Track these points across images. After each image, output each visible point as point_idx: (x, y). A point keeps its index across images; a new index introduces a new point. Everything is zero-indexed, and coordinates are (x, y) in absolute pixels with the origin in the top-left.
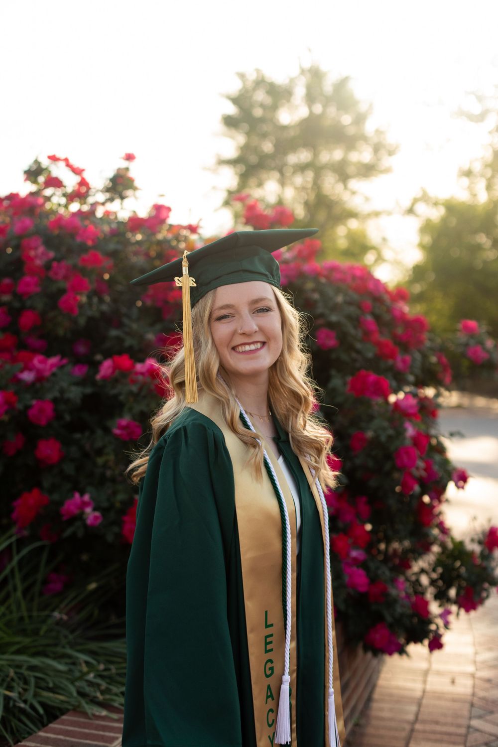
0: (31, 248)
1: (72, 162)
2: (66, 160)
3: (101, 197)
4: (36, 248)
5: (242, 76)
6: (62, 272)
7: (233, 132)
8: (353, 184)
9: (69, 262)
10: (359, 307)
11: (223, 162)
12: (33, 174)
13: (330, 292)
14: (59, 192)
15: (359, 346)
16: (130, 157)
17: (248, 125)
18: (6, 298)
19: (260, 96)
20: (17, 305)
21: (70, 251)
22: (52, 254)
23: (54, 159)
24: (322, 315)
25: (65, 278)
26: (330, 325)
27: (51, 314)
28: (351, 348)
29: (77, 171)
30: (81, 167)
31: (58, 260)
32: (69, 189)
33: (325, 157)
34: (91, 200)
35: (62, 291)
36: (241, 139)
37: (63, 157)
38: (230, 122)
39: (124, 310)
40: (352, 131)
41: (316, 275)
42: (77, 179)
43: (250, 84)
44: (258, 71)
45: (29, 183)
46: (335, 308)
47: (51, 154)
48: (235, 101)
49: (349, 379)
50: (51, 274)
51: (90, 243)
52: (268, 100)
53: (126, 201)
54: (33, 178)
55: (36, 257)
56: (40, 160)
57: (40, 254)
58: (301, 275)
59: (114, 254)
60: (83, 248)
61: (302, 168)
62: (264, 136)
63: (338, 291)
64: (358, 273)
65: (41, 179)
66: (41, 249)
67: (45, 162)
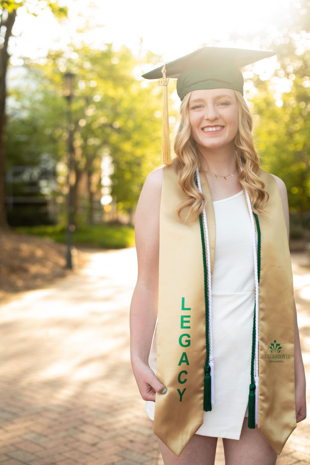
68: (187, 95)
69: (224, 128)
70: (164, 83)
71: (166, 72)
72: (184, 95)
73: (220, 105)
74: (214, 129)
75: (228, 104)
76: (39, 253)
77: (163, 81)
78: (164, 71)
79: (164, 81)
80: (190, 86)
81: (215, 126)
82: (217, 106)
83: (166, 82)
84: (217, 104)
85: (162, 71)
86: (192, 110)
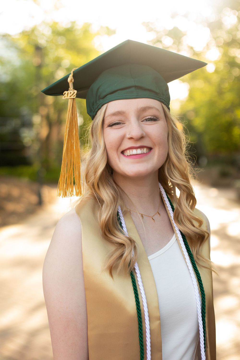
68: (101, 109)
69: (153, 151)
70: (71, 96)
71: (73, 81)
72: (97, 110)
73: (145, 121)
74: (139, 151)
75: (157, 120)
76: (15, 192)
77: (69, 93)
78: (72, 80)
79: (71, 93)
80: (106, 96)
81: (141, 147)
82: (142, 121)
83: (73, 94)
84: (142, 120)
85: (69, 80)
86: (109, 128)
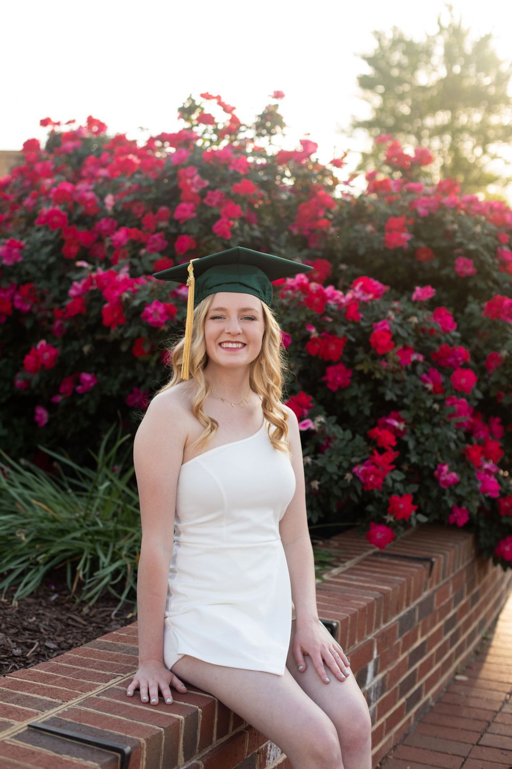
0: (187, 177)
1: (223, 100)
2: (219, 98)
3: (251, 134)
4: (192, 178)
5: (379, 36)
6: (216, 200)
7: (369, 94)
8: (492, 148)
9: (223, 190)
10: (497, 238)
11: (358, 125)
12: (186, 112)
13: (469, 223)
14: (210, 128)
15: (495, 275)
16: (278, 95)
17: (384, 88)
18: (163, 224)
19: (397, 57)
20: (173, 230)
21: (223, 181)
22: (207, 183)
23: (207, 96)
24: (461, 245)
25: (219, 205)
26: (469, 254)
27: (206, 239)
28: (487, 276)
29: (227, 109)
30: (232, 105)
31: (213, 189)
32: (220, 127)
33: (463, 119)
34: (241, 136)
35: (216, 217)
36: (377, 101)
37: (215, 95)
38: (366, 83)
39: (272, 238)
40: (492, 91)
41: (457, 207)
42: (229, 116)
43: (386, 43)
44: (395, 29)
45: (182, 120)
46: (473, 237)
47: (204, 92)
48: (372, 61)
49: (485, 305)
50: (205, 201)
51: (242, 172)
52: (405, 61)
53: (273, 137)
54: (186, 116)
55: (192, 184)
56: (193, 97)
57: (195, 182)
58: (441, 207)
59: (263, 185)
60: (236, 178)
61: (439, 131)
62: (401, 97)
63: (477, 222)
64: (496, 206)
65: (195, 116)
66: (197, 178)
67: (199, 101)
